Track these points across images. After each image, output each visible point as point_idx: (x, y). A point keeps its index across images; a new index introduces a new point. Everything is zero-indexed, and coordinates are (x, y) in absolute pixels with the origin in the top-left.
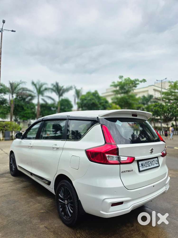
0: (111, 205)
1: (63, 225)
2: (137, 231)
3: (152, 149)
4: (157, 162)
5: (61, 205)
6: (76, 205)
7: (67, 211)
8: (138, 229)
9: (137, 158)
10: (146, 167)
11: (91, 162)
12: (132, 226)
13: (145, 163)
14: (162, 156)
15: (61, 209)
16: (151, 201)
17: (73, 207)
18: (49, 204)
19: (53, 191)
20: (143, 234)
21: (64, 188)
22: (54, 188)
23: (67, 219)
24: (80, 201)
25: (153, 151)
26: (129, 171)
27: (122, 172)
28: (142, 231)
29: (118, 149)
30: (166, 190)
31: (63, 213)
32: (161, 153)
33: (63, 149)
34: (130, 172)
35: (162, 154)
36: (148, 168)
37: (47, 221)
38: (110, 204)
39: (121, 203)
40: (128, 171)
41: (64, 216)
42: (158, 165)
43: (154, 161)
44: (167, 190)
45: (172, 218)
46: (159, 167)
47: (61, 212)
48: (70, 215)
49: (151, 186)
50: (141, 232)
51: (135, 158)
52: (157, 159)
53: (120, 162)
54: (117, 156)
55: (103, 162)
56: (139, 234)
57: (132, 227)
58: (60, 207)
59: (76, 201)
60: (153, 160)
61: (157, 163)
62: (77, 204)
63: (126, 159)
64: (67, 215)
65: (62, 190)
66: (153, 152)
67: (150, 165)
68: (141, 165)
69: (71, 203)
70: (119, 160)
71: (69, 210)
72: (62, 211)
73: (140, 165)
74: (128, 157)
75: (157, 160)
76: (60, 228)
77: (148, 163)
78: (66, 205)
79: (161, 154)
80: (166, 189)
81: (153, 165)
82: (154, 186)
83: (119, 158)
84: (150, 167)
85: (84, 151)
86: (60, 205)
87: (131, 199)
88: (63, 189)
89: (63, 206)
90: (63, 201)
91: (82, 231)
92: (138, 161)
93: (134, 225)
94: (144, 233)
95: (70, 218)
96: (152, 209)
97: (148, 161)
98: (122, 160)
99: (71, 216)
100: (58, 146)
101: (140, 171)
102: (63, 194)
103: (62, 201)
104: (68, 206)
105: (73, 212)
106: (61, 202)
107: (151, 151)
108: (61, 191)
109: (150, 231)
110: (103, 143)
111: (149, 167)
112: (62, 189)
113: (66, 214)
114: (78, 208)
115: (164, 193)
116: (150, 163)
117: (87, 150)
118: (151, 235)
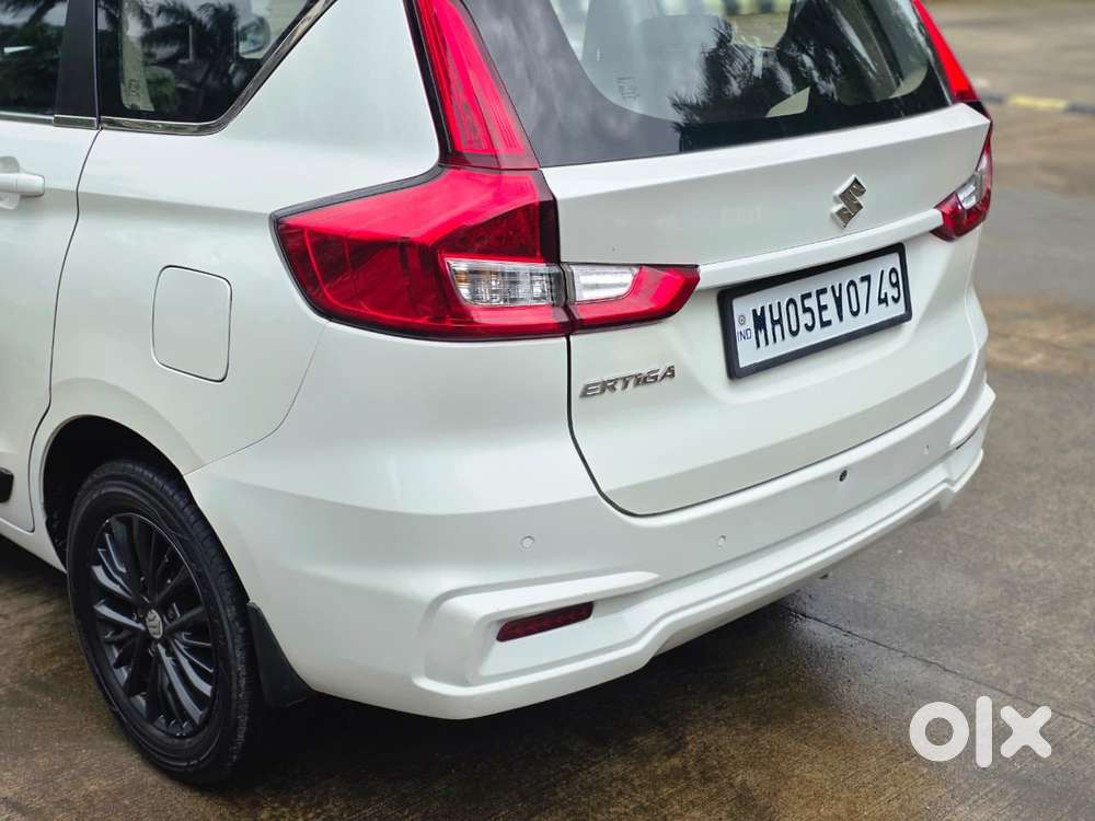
0: (496, 630)
1: (151, 778)
2: (706, 779)
3: (856, 181)
4: (896, 285)
5: (119, 644)
6: (230, 646)
7: (171, 684)
8: (715, 768)
9: (714, 272)
10: (794, 334)
11: (324, 321)
12: (672, 748)
13: (792, 301)
14: (938, 233)
15: (123, 674)
16: (823, 574)
17: (211, 657)
18: (27, 634)
19: (43, 546)
20: (744, 799)
21: (128, 522)
22: (49, 524)
23: (176, 741)
24: (257, 612)
25: (860, 200)
26: (641, 380)
27: (584, 394)
28: (740, 778)
29: (549, 208)
30: (946, 490)
31: (141, 701)
32: (937, 213)
33: (79, 203)
34: (656, 385)
35: (943, 214)
36: (805, 340)
37: (21, 761)
38: (489, 626)
39: (578, 612)
40: (637, 383)
41: (152, 718)
42: (898, 310)
43: (867, 279)
44: (956, 488)
45: (975, 681)
46: (909, 326)
47: (121, 693)
48: (196, 713)
49: (822, 479)
50: (732, 786)
51: (703, 270)
52: (893, 261)
53: (568, 312)
54: (542, 267)
55: (423, 321)
56: (711, 798)
57: (670, 754)
58: (112, 662)
59: (229, 613)
60: (854, 272)
61: (893, 292)
62: (239, 639)
63: (622, 291)
64: (177, 714)
65: (112, 538)
66: (859, 207)
67: (830, 314)
68: (750, 323)
69: (197, 630)
70: (558, 297)
71: (186, 678)
72: (133, 687)
73: (743, 322)
74: (636, 270)
75: (893, 270)
76: (127, 802)
77: (812, 303)
78: (157, 641)
79: (935, 218)
80: (945, 486)
81: (855, 314)
82: (843, 475)
83: (561, 285)
84: (826, 329)
85: (267, 222)
86: (109, 643)
87: (653, 580)
88: (119, 529)
89: (139, 653)
90: (130, 617)
91: (293, 810)
92: (726, 296)
93: (689, 738)
94: (749, 790)
95: (197, 730)
96: (841, 625)
97: (812, 285)
98: (584, 295)
99: (206, 721)
100: (29, 179)
101: (734, 372)
102: (123, 570)
103: (123, 614)
104: (170, 653)
105: (213, 691)
106: (118, 627)
107: (841, 205)
108: (105, 546)
109: (797, 772)
110: (424, 155)
111: (821, 335)
112: (109, 529)
113: (164, 704)
114: (251, 661)
115: (929, 513)
116: (828, 299)
117: (290, 220)
118: (800, 797)
